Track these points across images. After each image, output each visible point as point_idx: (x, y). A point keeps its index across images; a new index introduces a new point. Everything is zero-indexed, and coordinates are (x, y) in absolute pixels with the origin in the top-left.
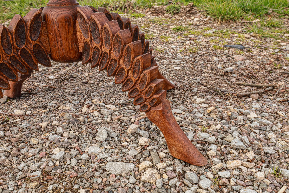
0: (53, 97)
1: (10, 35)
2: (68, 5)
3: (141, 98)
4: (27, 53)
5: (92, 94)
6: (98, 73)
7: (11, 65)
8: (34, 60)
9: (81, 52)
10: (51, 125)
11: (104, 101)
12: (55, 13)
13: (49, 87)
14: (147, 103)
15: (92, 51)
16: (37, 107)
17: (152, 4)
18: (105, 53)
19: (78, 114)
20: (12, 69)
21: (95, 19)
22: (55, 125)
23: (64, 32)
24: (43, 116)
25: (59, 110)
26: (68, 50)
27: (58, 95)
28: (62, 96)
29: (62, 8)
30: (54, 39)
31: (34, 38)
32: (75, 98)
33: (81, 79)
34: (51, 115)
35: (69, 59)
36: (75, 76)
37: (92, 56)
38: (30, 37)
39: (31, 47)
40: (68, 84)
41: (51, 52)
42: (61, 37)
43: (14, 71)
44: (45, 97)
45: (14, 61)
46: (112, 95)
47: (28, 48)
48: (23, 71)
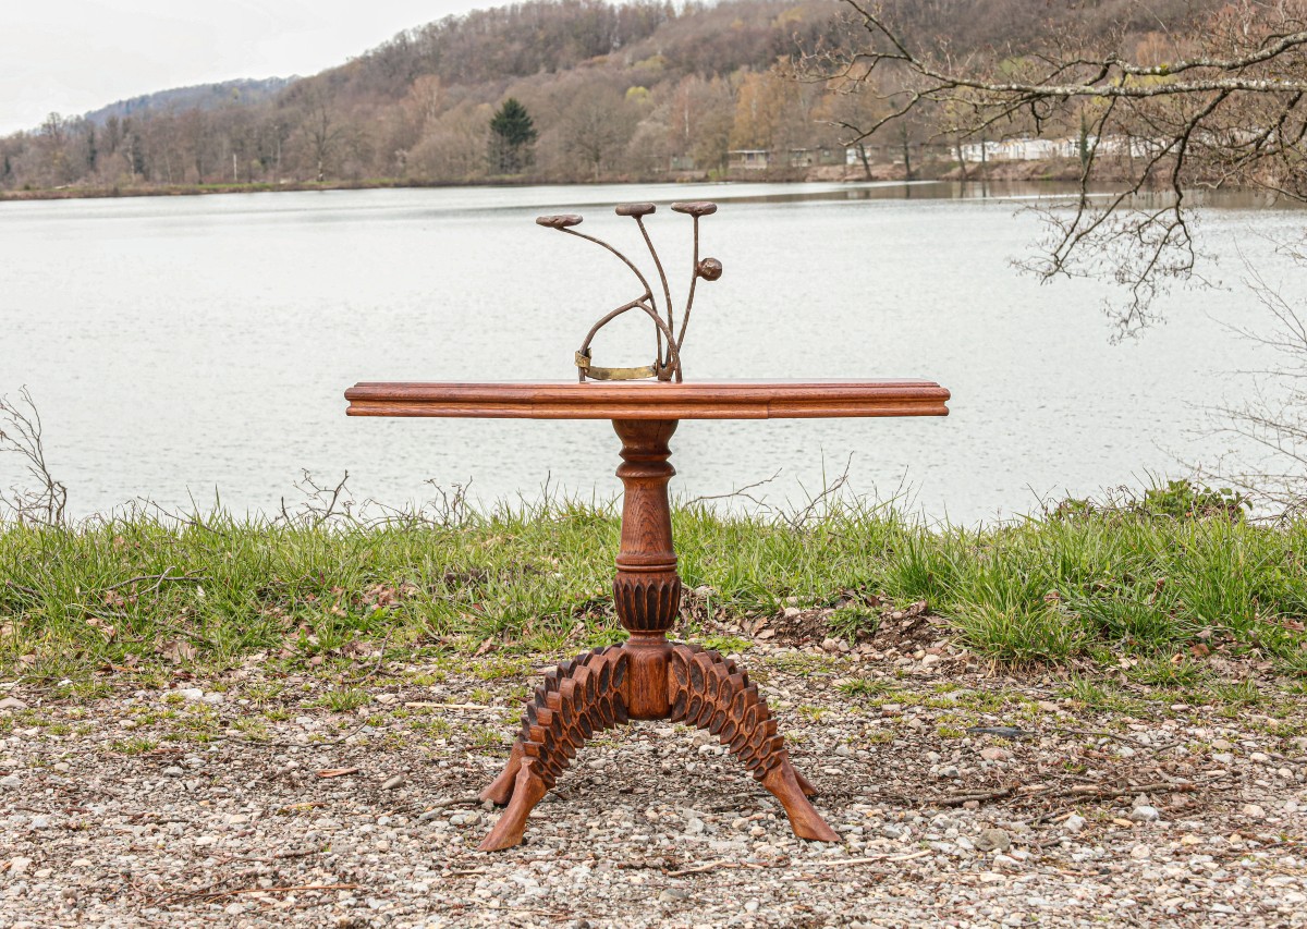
2: (659, 644)
3: (756, 759)
4: (606, 704)
7: (590, 718)
8: (613, 716)
9: (671, 705)
12: (643, 653)
14: (763, 765)
15: (690, 703)
17: (777, 600)
18: (709, 703)
20: (590, 722)
21: (699, 661)
23: (652, 678)
26: (654, 702)
29: (653, 647)
30: (637, 687)
31: (616, 684)
35: (655, 714)
37: (688, 710)
38: (613, 683)
39: (611, 695)
41: (630, 705)
43: (591, 726)
45: (593, 712)
47: (608, 697)
48: (599, 729)
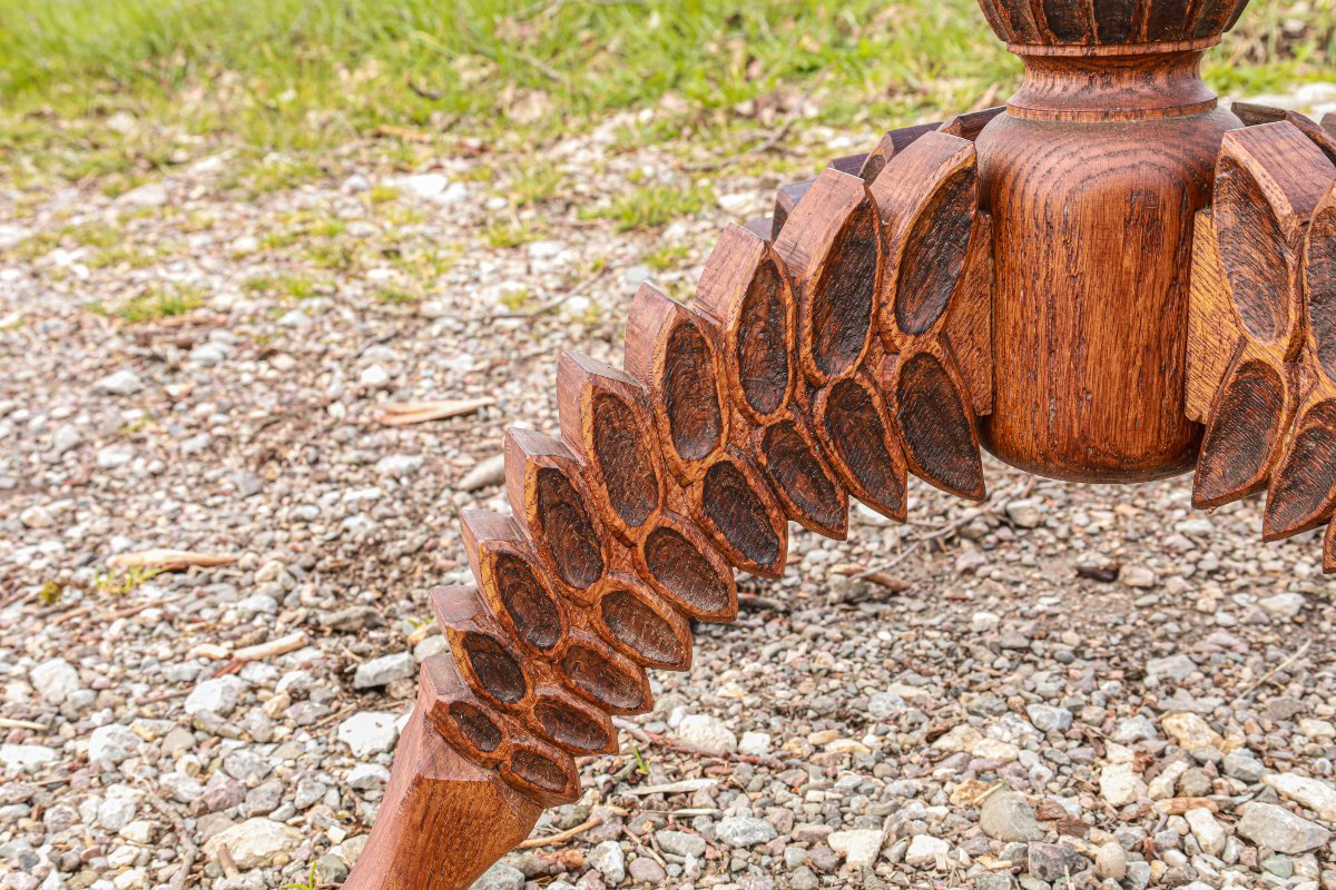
0: (897, 652)
1: (789, 301)
2: (1159, 116)
4: (861, 409)
5: (1155, 669)
6: (1179, 513)
7: (766, 476)
8: (895, 453)
9: (1198, 428)
10: (902, 860)
11: (1255, 738)
12: (1067, 163)
13: (866, 579)
15: (1295, 430)
16: (800, 712)
19: (1072, 806)
20: (765, 498)
22: (931, 865)
23: (1107, 291)
24: (849, 779)
25: (945, 754)
26: (1112, 407)
27: (925, 643)
28: (950, 652)
30: (1031, 330)
31: (916, 316)
32: (1044, 681)
33: (1065, 540)
34: (896, 786)
35: (1113, 462)
36: (1028, 519)
37: (1283, 461)
38: (896, 310)
39: (889, 371)
40: (981, 571)
41: (994, 403)
42: (1083, 315)
43: (775, 513)
44: (847, 646)
45: (785, 453)
46: (1304, 695)
47: (870, 378)
48: (820, 518)
